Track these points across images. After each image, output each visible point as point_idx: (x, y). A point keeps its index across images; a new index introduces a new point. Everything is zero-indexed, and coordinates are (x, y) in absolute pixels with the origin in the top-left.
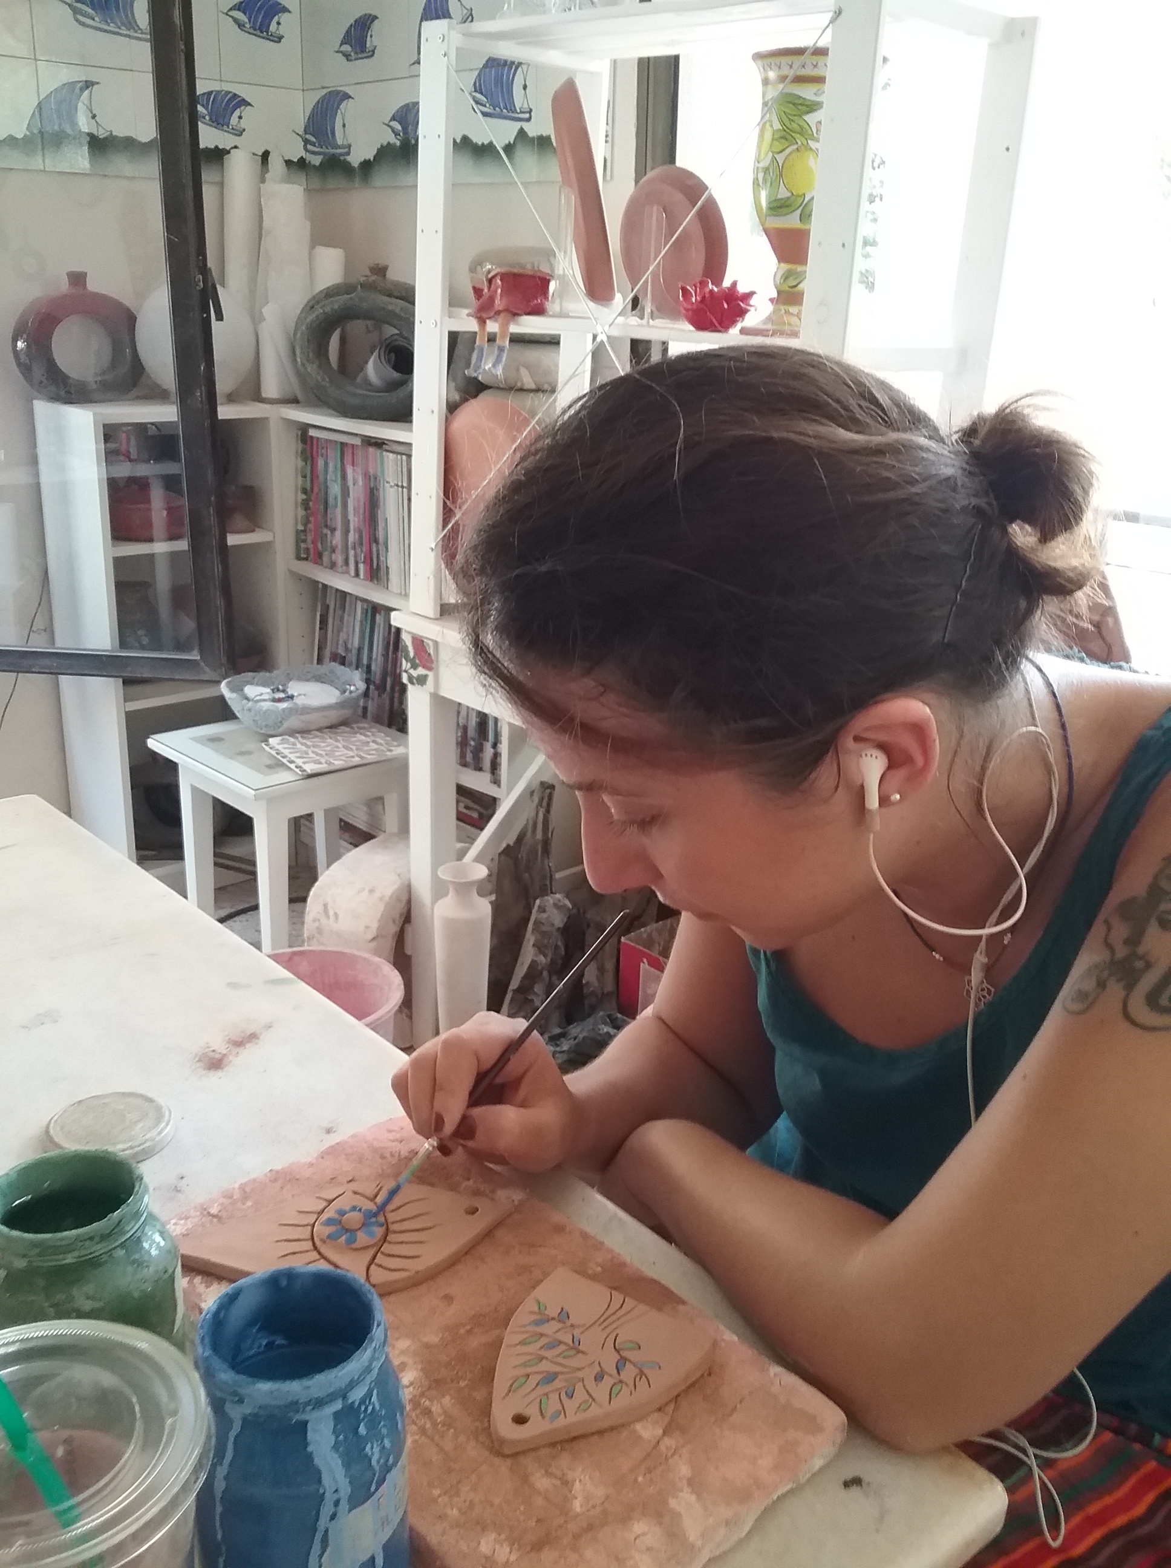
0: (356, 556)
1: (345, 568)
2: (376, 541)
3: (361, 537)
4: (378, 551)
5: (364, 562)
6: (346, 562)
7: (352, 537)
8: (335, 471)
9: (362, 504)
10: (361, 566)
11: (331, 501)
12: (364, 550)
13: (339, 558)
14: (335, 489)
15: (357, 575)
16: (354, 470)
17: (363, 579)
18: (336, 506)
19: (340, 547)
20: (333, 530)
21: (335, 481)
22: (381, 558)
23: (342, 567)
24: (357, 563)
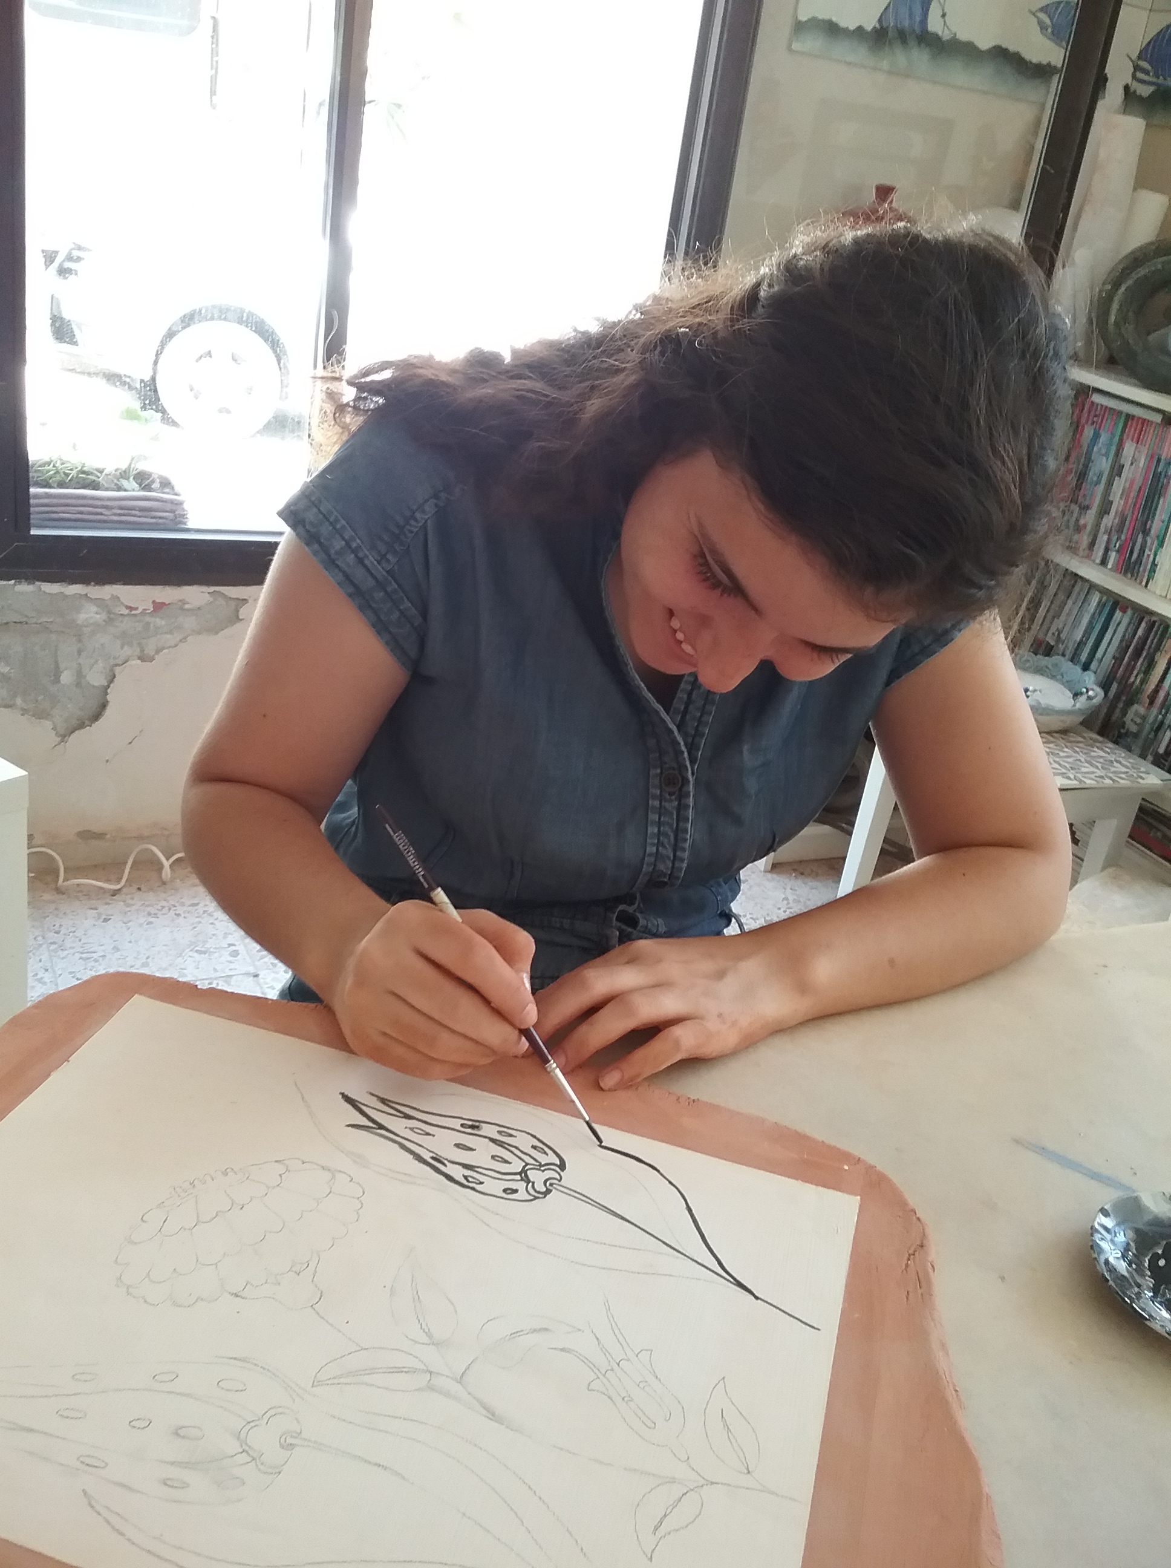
0: (1108, 541)
1: (1087, 551)
2: (1146, 532)
3: (1122, 523)
4: (1144, 543)
5: (1118, 551)
6: (1092, 544)
7: (1108, 521)
8: (1109, 446)
9: (1136, 487)
10: (1113, 556)
11: (1092, 475)
12: (1123, 537)
13: (1085, 539)
14: (1102, 464)
15: (1104, 562)
16: (1136, 448)
17: (1110, 569)
18: (1098, 483)
19: (1089, 528)
20: (1085, 508)
21: (1107, 455)
22: (1147, 552)
23: (1084, 550)
24: (1107, 550)
